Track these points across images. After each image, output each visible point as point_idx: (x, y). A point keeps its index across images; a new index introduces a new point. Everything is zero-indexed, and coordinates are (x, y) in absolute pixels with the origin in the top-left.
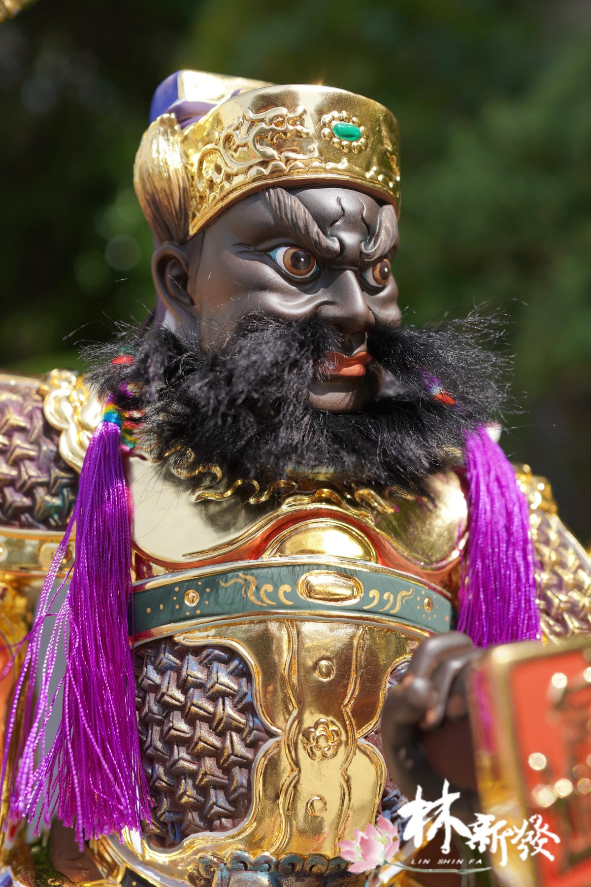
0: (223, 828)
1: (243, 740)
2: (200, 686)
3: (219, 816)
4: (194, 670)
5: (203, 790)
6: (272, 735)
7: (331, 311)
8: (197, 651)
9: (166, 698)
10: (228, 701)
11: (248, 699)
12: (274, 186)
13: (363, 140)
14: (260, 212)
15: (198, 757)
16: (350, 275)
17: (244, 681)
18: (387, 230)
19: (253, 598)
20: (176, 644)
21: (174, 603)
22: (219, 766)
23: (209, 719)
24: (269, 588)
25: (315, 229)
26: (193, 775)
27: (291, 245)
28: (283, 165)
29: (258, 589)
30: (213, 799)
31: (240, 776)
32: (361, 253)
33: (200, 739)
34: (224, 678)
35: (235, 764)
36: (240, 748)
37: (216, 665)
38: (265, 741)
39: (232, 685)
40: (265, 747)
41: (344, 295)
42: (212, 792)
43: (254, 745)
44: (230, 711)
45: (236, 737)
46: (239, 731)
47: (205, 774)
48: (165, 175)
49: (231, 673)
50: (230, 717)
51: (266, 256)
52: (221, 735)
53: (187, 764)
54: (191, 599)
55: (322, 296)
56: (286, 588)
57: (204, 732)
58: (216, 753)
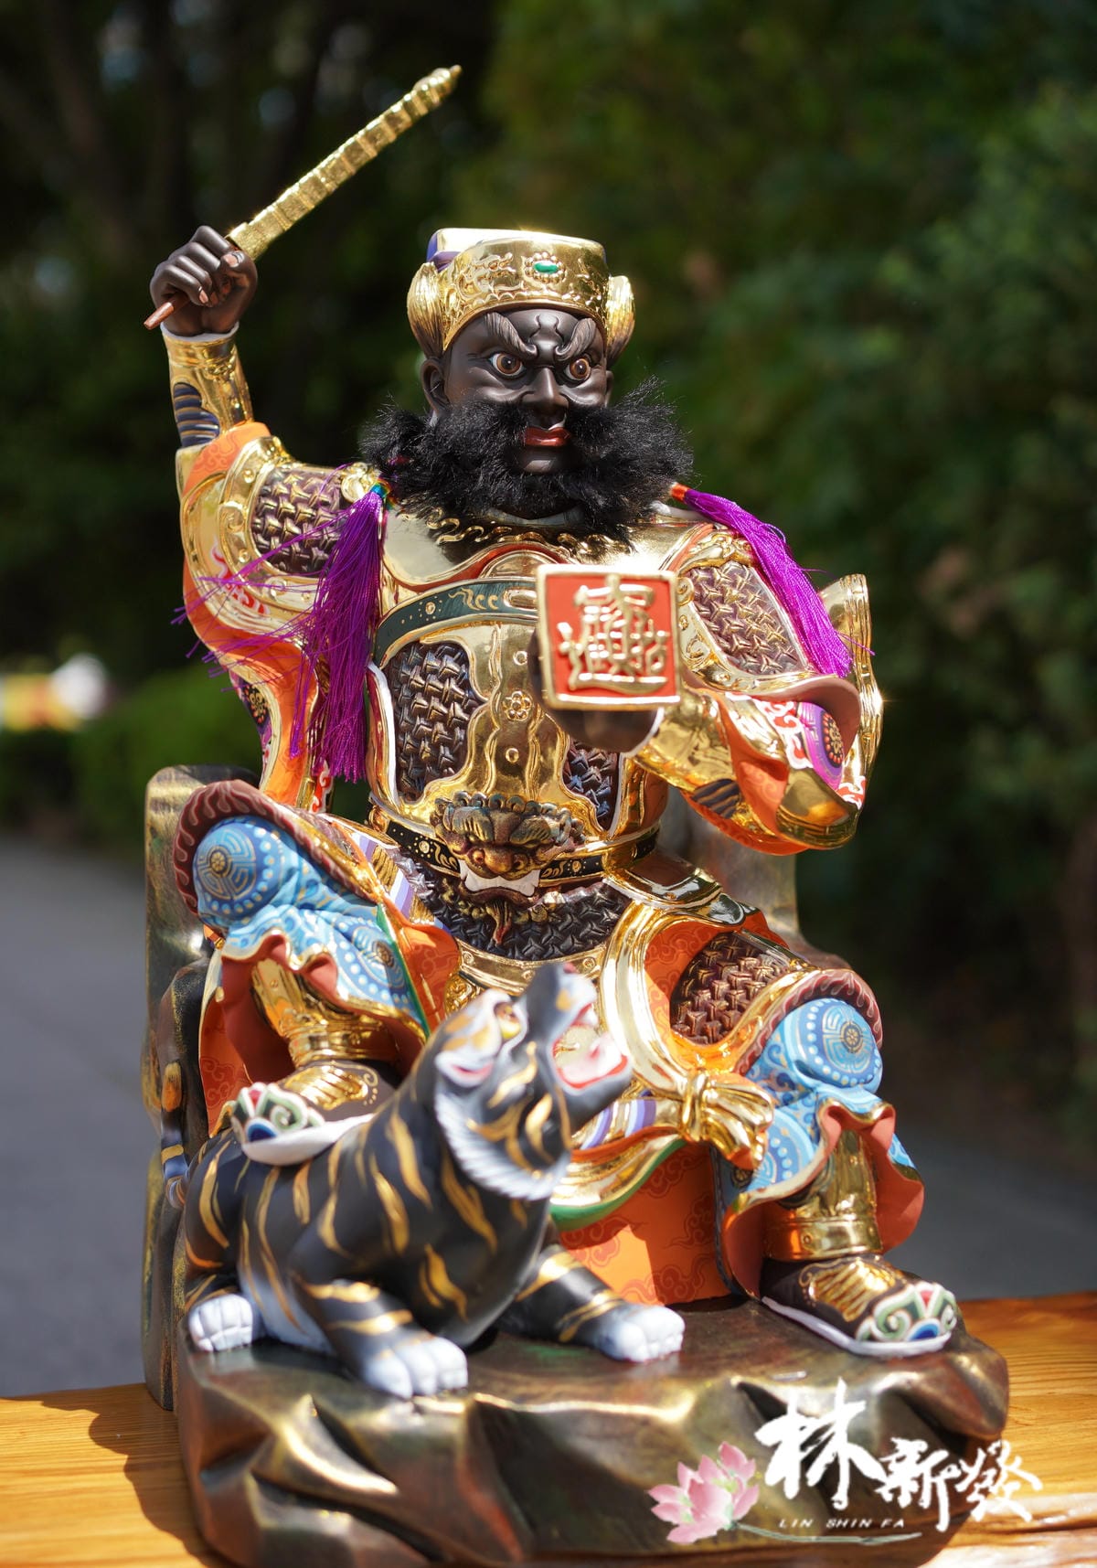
0: (449, 774)
1: (462, 707)
2: (435, 672)
3: (447, 765)
4: (431, 662)
5: (435, 747)
6: (481, 702)
7: (530, 398)
8: (434, 648)
9: (413, 682)
10: (452, 680)
11: (465, 677)
12: (490, 311)
13: (561, 272)
14: (480, 331)
15: (432, 723)
16: (547, 372)
17: (463, 666)
18: (580, 338)
19: (470, 605)
20: (421, 645)
21: (419, 613)
22: (446, 729)
23: (439, 695)
24: (481, 597)
25: (516, 338)
26: (429, 736)
27: (502, 352)
28: (496, 296)
29: (474, 598)
30: (442, 752)
31: (459, 733)
32: (554, 354)
33: (433, 708)
34: (450, 664)
35: (456, 725)
36: (460, 712)
37: (446, 657)
38: (476, 707)
39: (456, 669)
40: (476, 711)
41: (541, 386)
42: (442, 747)
43: (468, 711)
44: (453, 686)
45: (457, 706)
46: (459, 701)
47: (436, 734)
48: (424, 308)
49: (456, 661)
50: (453, 690)
51: (487, 363)
52: (447, 706)
53: (425, 728)
54: (430, 609)
55: (526, 389)
56: (493, 597)
57: (435, 703)
58: (443, 718)
